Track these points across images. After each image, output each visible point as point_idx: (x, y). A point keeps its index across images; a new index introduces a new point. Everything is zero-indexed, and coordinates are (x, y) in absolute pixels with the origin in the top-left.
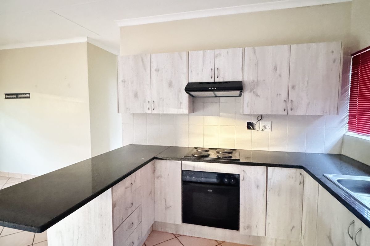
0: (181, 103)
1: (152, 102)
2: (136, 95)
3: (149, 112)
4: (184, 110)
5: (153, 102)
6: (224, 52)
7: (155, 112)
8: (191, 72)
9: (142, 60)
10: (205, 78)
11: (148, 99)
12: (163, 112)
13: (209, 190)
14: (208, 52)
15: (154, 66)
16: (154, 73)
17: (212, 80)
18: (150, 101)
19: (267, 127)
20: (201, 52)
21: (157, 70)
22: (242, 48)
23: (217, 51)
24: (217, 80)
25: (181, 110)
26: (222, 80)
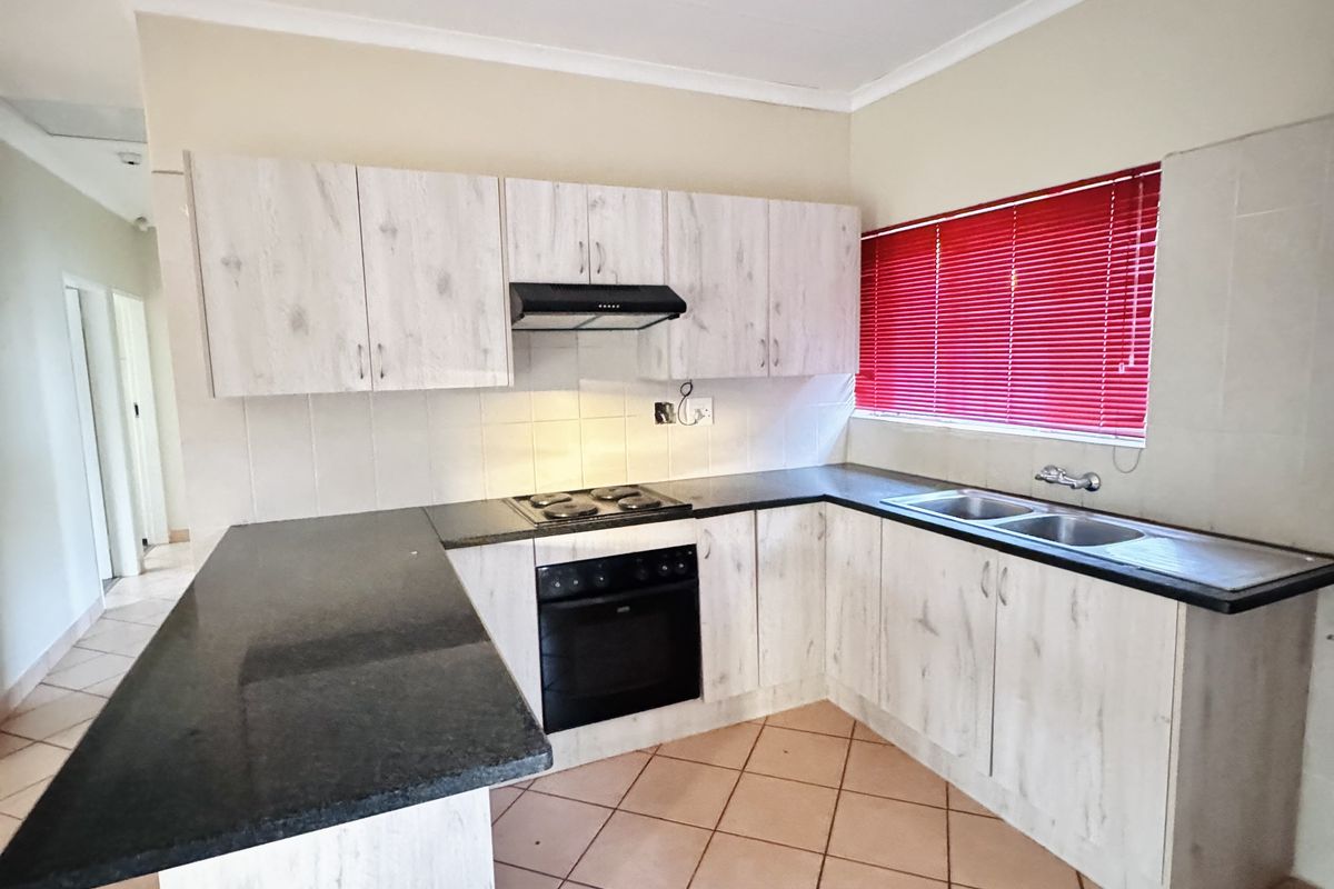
0: (486, 351)
1: (374, 347)
2: (298, 322)
3: (364, 385)
4: (498, 374)
5: (380, 346)
6: (612, 194)
7: (389, 385)
8: (517, 247)
9: (321, 183)
10: (563, 270)
11: (357, 335)
12: (423, 383)
13: (621, 610)
14: (568, 189)
15: (376, 216)
16: (377, 241)
17: (583, 279)
18: (364, 343)
19: (703, 412)
20: (545, 187)
21: (389, 230)
22: (658, 192)
23: (596, 191)
24: (597, 280)
25: (489, 374)
26: (610, 280)
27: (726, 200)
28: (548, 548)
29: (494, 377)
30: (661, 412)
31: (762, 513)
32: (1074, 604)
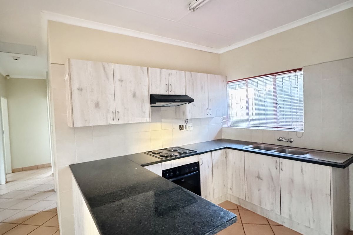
0: (144, 112)
1: (114, 113)
2: (97, 105)
3: (113, 123)
4: (147, 118)
5: (118, 112)
6: (173, 72)
7: (120, 122)
8: (152, 85)
9: (104, 68)
10: (162, 91)
11: (112, 109)
12: (129, 121)
13: (182, 181)
14: (163, 70)
15: (118, 77)
16: (118, 83)
17: (167, 93)
18: (114, 111)
19: (191, 127)
20: (158, 70)
21: (121, 81)
22: (184, 72)
23: (170, 71)
24: (171, 93)
25: (145, 119)
26: (173, 94)
27: (199, 74)
28: (165, 165)
29: (146, 119)
30: (181, 127)
31: (213, 152)
32: (302, 169)
